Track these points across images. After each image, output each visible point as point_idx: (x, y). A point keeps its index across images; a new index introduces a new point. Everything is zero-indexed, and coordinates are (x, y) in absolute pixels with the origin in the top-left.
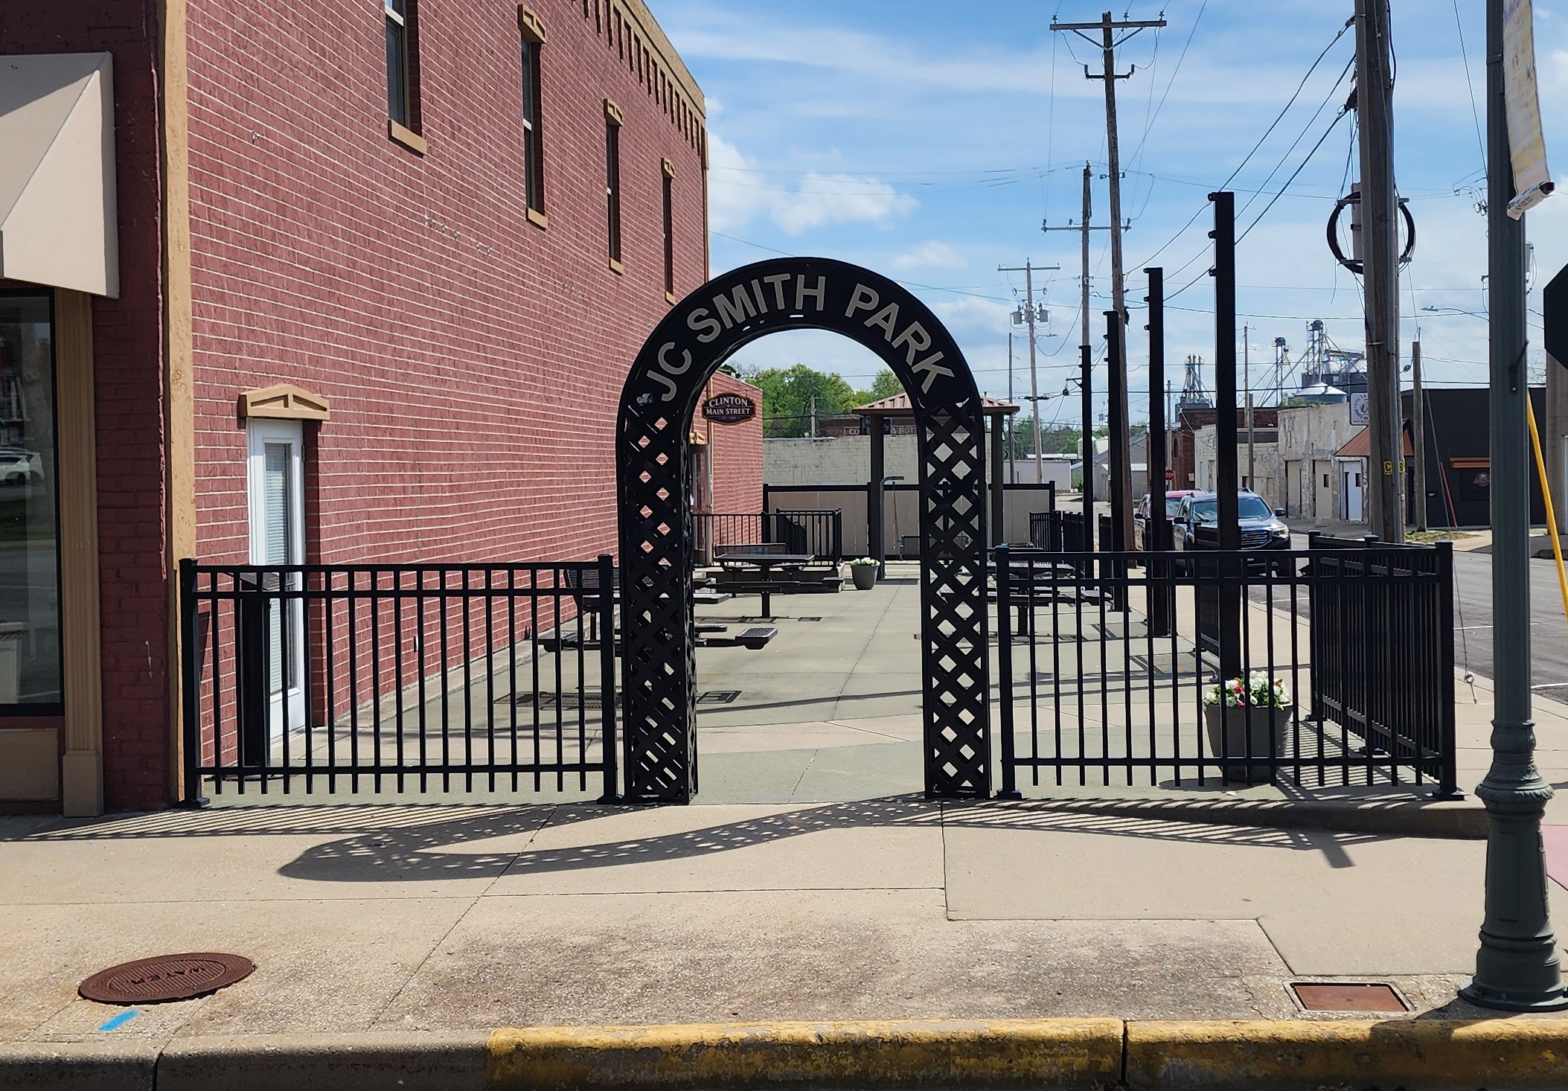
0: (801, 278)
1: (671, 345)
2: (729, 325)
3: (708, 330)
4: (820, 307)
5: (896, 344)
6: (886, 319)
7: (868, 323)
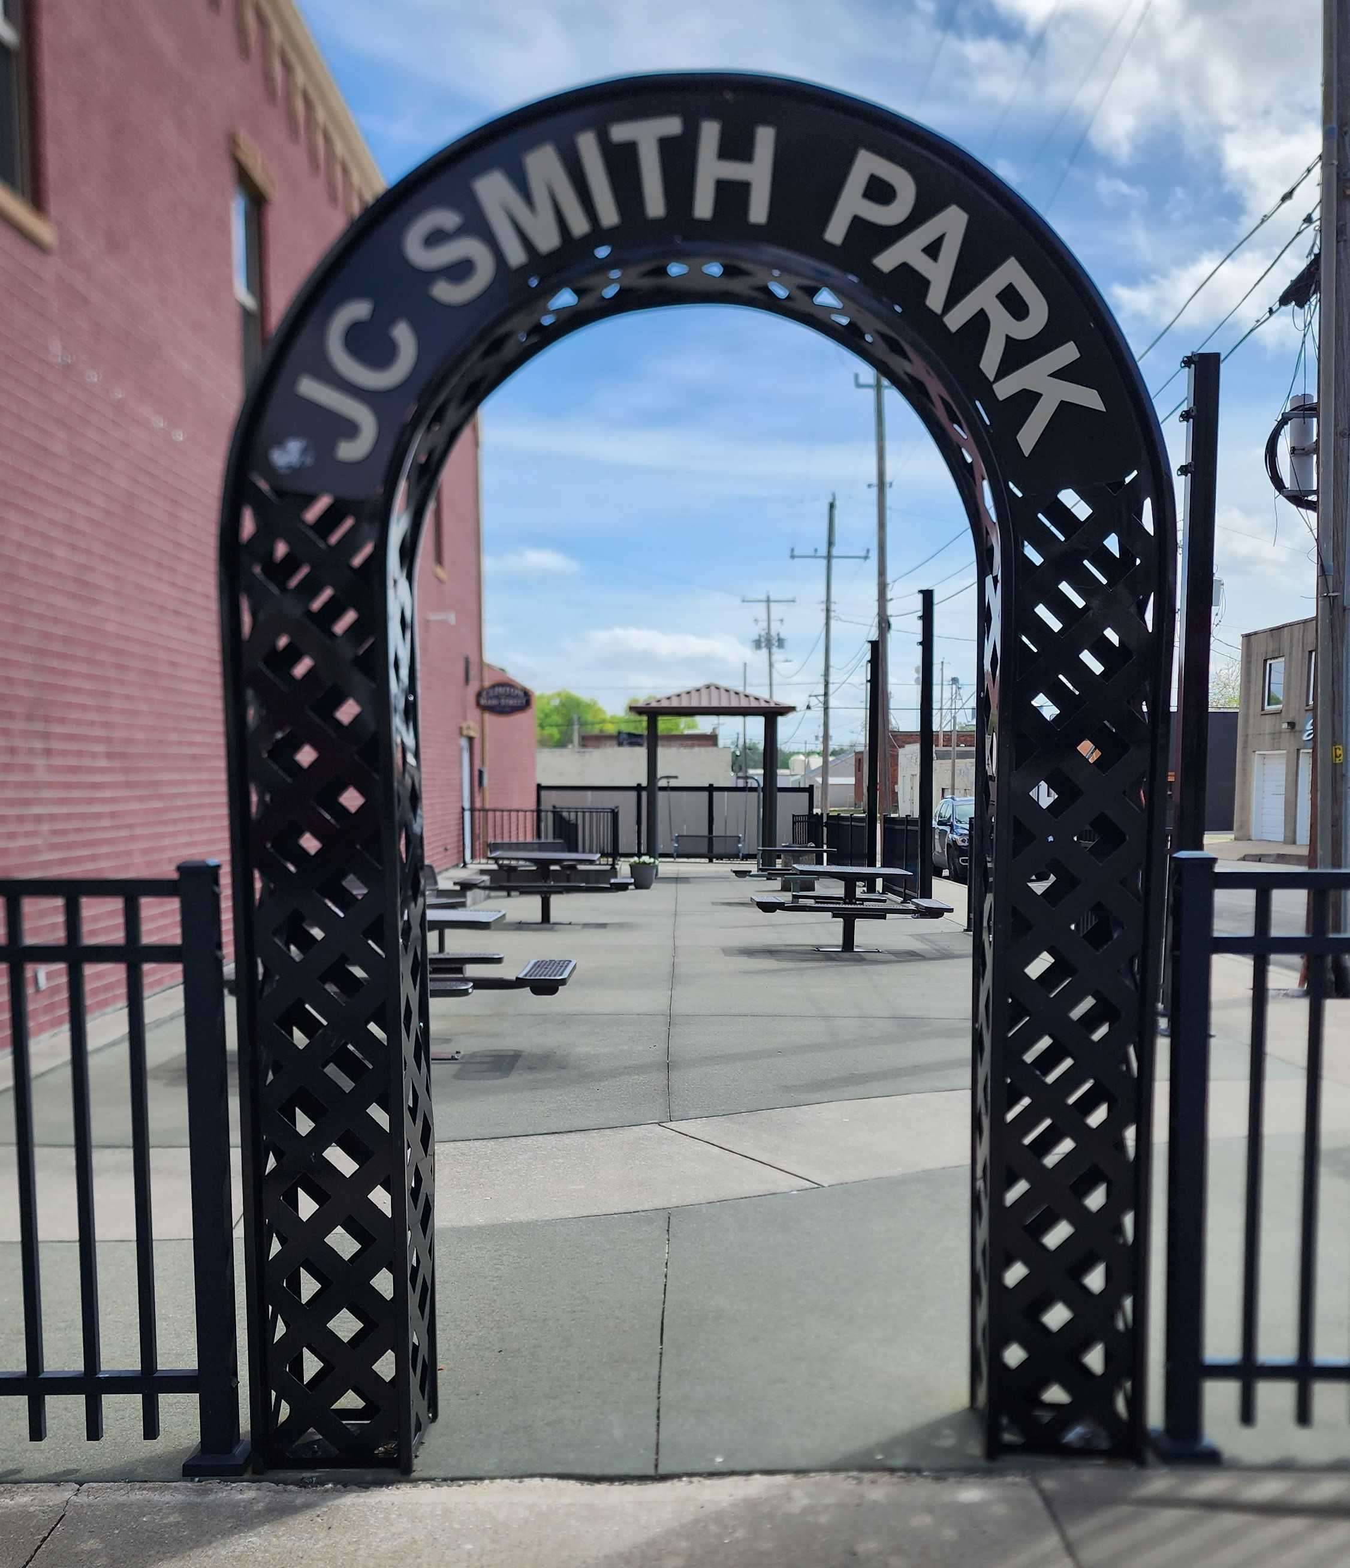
0: (710, 133)
1: (358, 310)
2: (516, 256)
3: (461, 270)
4: (758, 212)
5: (955, 320)
6: (933, 250)
7: (886, 261)
